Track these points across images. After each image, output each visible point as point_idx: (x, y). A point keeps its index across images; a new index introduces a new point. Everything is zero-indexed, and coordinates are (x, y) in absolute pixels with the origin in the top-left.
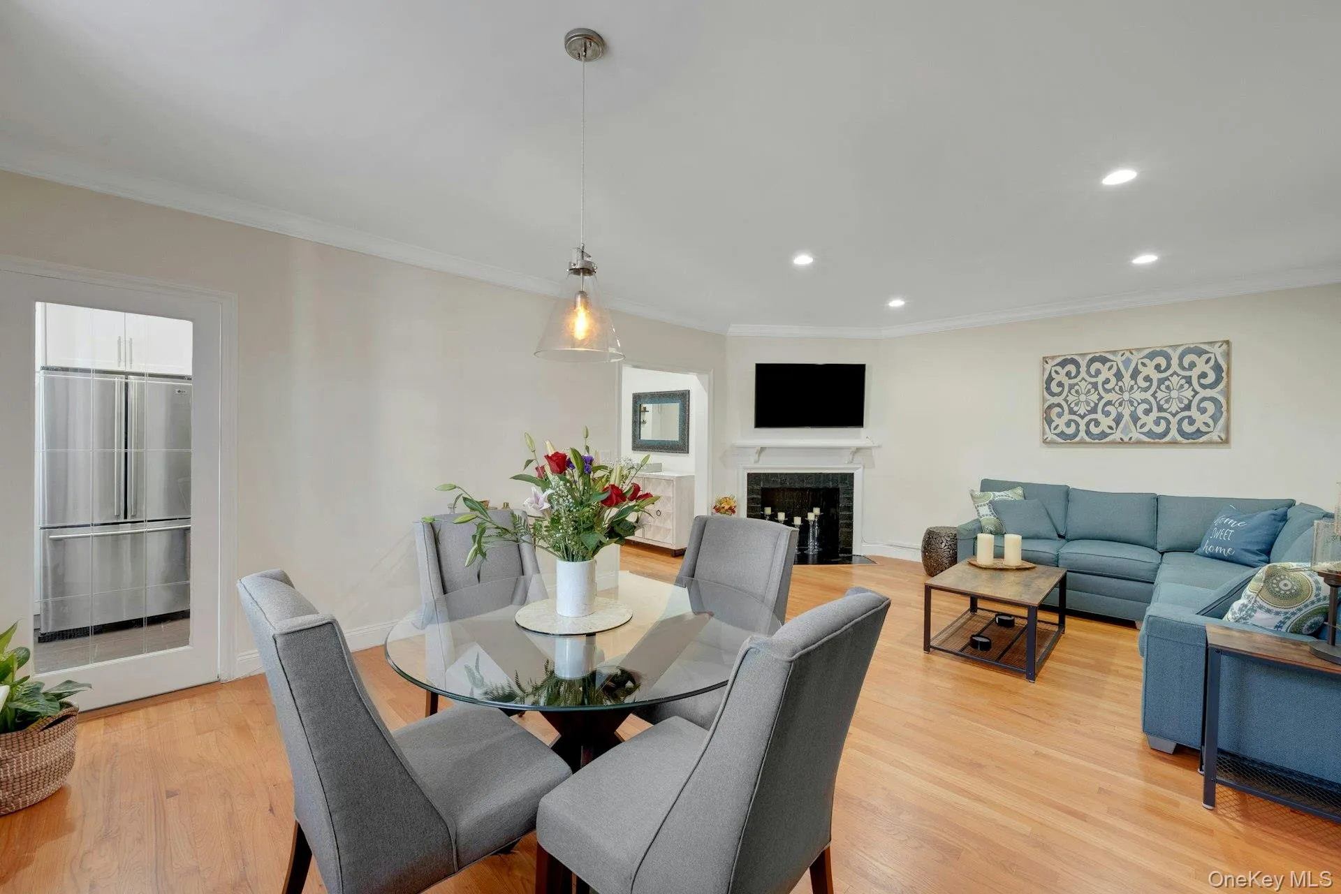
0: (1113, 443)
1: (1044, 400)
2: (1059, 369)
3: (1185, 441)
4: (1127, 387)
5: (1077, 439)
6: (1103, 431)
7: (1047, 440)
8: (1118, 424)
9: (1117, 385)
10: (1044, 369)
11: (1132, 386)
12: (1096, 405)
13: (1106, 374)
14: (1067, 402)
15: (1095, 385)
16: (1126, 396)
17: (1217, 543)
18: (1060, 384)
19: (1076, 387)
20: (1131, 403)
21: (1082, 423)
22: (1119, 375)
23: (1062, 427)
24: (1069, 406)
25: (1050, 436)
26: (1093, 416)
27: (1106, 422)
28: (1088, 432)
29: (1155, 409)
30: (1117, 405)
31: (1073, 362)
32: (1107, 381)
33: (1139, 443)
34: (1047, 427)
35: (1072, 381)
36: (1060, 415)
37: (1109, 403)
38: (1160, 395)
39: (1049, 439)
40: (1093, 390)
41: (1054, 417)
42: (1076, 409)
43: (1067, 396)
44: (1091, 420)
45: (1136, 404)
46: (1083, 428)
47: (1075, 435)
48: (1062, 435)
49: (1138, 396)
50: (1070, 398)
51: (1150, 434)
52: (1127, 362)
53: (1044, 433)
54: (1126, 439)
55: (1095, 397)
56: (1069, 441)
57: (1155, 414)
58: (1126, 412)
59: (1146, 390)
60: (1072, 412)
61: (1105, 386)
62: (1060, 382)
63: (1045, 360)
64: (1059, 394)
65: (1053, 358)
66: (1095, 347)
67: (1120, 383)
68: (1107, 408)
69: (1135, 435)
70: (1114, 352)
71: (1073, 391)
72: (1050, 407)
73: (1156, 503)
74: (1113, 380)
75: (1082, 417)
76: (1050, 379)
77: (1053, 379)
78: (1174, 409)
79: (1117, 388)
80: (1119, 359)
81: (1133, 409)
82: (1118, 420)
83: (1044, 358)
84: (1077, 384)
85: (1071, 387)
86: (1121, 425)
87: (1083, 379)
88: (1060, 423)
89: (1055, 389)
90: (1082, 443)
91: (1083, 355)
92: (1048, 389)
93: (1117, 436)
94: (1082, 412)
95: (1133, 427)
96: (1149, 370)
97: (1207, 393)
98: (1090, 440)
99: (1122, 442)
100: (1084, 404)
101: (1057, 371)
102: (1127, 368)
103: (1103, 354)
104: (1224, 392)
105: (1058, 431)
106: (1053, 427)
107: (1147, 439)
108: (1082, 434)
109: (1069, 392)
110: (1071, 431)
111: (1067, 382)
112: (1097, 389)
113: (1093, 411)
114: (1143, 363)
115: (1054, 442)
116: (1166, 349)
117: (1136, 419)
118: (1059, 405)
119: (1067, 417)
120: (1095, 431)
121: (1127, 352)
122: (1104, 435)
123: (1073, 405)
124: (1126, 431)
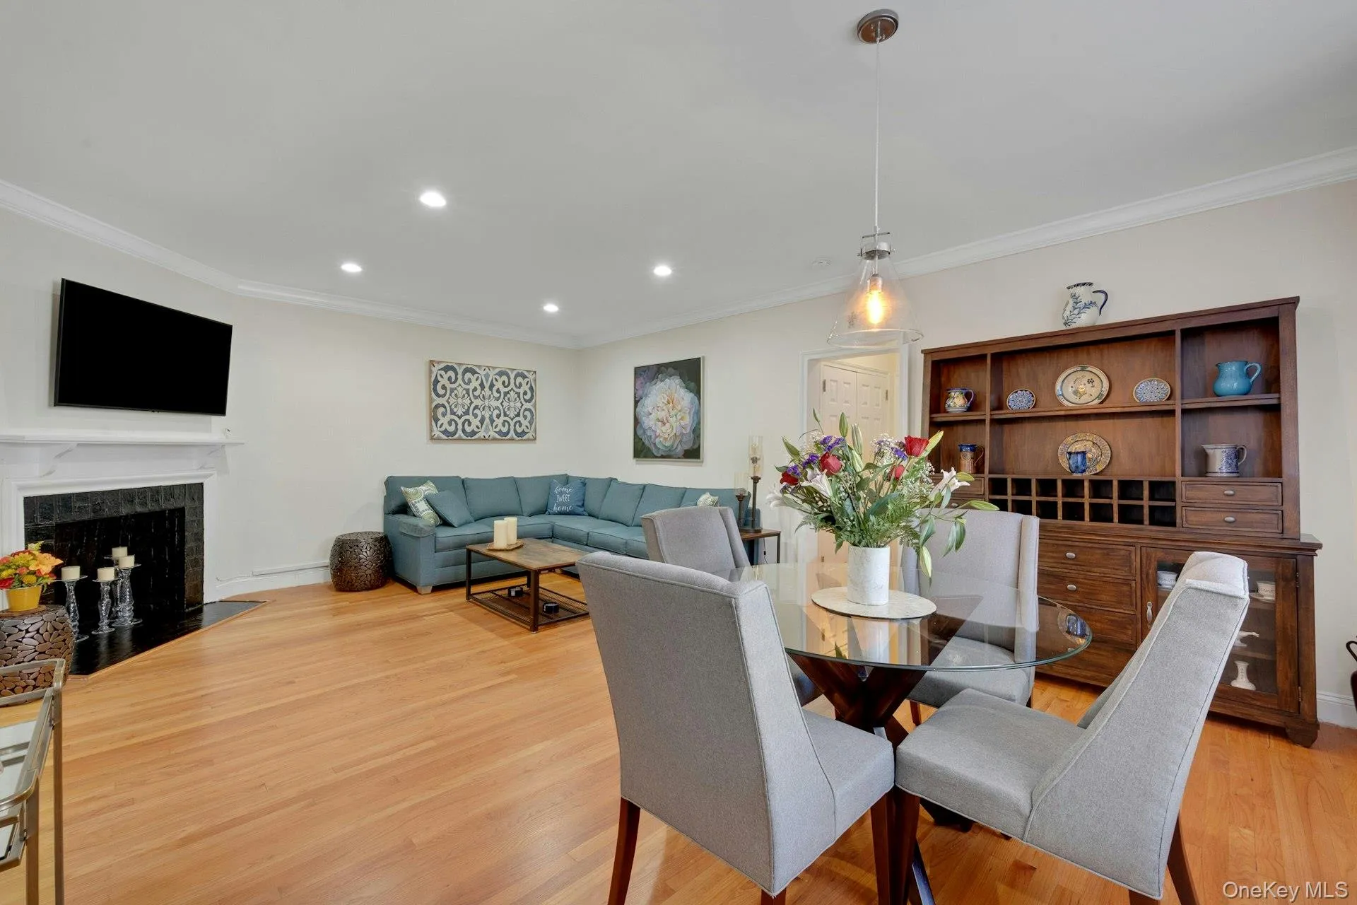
0: (479, 439)
1: (431, 401)
2: (443, 373)
3: (518, 438)
4: (487, 396)
5: (457, 436)
6: (473, 431)
7: (435, 437)
8: (482, 424)
9: (481, 393)
10: (431, 372)
11: (490, 396)
12: (469, 408)
13: (475, 384)
14: (449, 403)
15: (468, 391)
16: (487, 402)
17: (562, 504)
18: (444, 387)
19: (456, 392)
20: (489, 407)
21: (460, 422)
22: (482, 385)
23: (446, 426)
24: (450, 407)
25: (437, 433)
26: (466, 417)
27: (476, 422)
28: (464, 430)
29: (502, 414)
30: (481, 408)
31: (452, 368)
32: (475, 389)
33: (494, 439)
34: (434, 424)
35: (453, 386)
36: (444, 415)
37: (476, 407)
38: (505, 404)
39: (436, 436)
40: (466, 395)
41: (440, 416)
42: (455, 410)
43: (449, 398)
44: (466, 420)
45: (492, 410)
46: (460, 427)
47: (455, 433)
48: (445, 432)
49: (494, 403)
50: (452, 401)
51: (500, 433)
52: (487, 376)
53: (431, 430)
54: (487, 437)
55: (467, 402)
56: (450, 438)
57: (502, 418)
58: (487, 416)
59: (498, 399)
60: (453, 413)
61: (475, 393)
62: (444, 385)
63: (432, 363)
64: (444, 396)
65: (439, 362)
66: (470, 361)
67: (483, 392)
68: (476, 411)
69: (492, 434)
70: (479, 367)
71: (453, 394)
72: (437, 406)
73: (515, 483)
74: (479, 388)
75: (460, 418)
76: (436, 382)
77: (439, 382)
78: (512, 416)
79: (481, 396)
80: (482, 372)
81: (490, 413)
82: (482, 422)
83: (431, 361)
84: (456, 389)
85: (452, 390)
86: (484, 426)
87: (460, 385)
88: (444, 421)
89: (441, 392)
90: (460, 439)
91: (460, 364)
92: (435, 390)
93: (481, 434)
94: (459, 413)
95: (490, 427)
96: (498, 385)
97: (527, 405)
98: (465, 437)
99: (484, 439)
100: (460, 407)
101: (441, 375)
102: (487, 381)
103: (472, 366)
104: (535, 406)
105: (443, 429)
106: (439, 425)
107: (498, 437)
108: (460, 432)
109: (450, 395)
110: (451, 429)
111: (449, 386)
112: (469, 395)
113: (467, 413)
114: (495, 378)
115: (439, 439)
116: (507, 370)
117: (492, 421)
118: (443, 406)
119: (449, 416)
120: (468, 429)
121: (487, 369)
122: (474, 433)
123: (453, 407)
124: (487, 430)
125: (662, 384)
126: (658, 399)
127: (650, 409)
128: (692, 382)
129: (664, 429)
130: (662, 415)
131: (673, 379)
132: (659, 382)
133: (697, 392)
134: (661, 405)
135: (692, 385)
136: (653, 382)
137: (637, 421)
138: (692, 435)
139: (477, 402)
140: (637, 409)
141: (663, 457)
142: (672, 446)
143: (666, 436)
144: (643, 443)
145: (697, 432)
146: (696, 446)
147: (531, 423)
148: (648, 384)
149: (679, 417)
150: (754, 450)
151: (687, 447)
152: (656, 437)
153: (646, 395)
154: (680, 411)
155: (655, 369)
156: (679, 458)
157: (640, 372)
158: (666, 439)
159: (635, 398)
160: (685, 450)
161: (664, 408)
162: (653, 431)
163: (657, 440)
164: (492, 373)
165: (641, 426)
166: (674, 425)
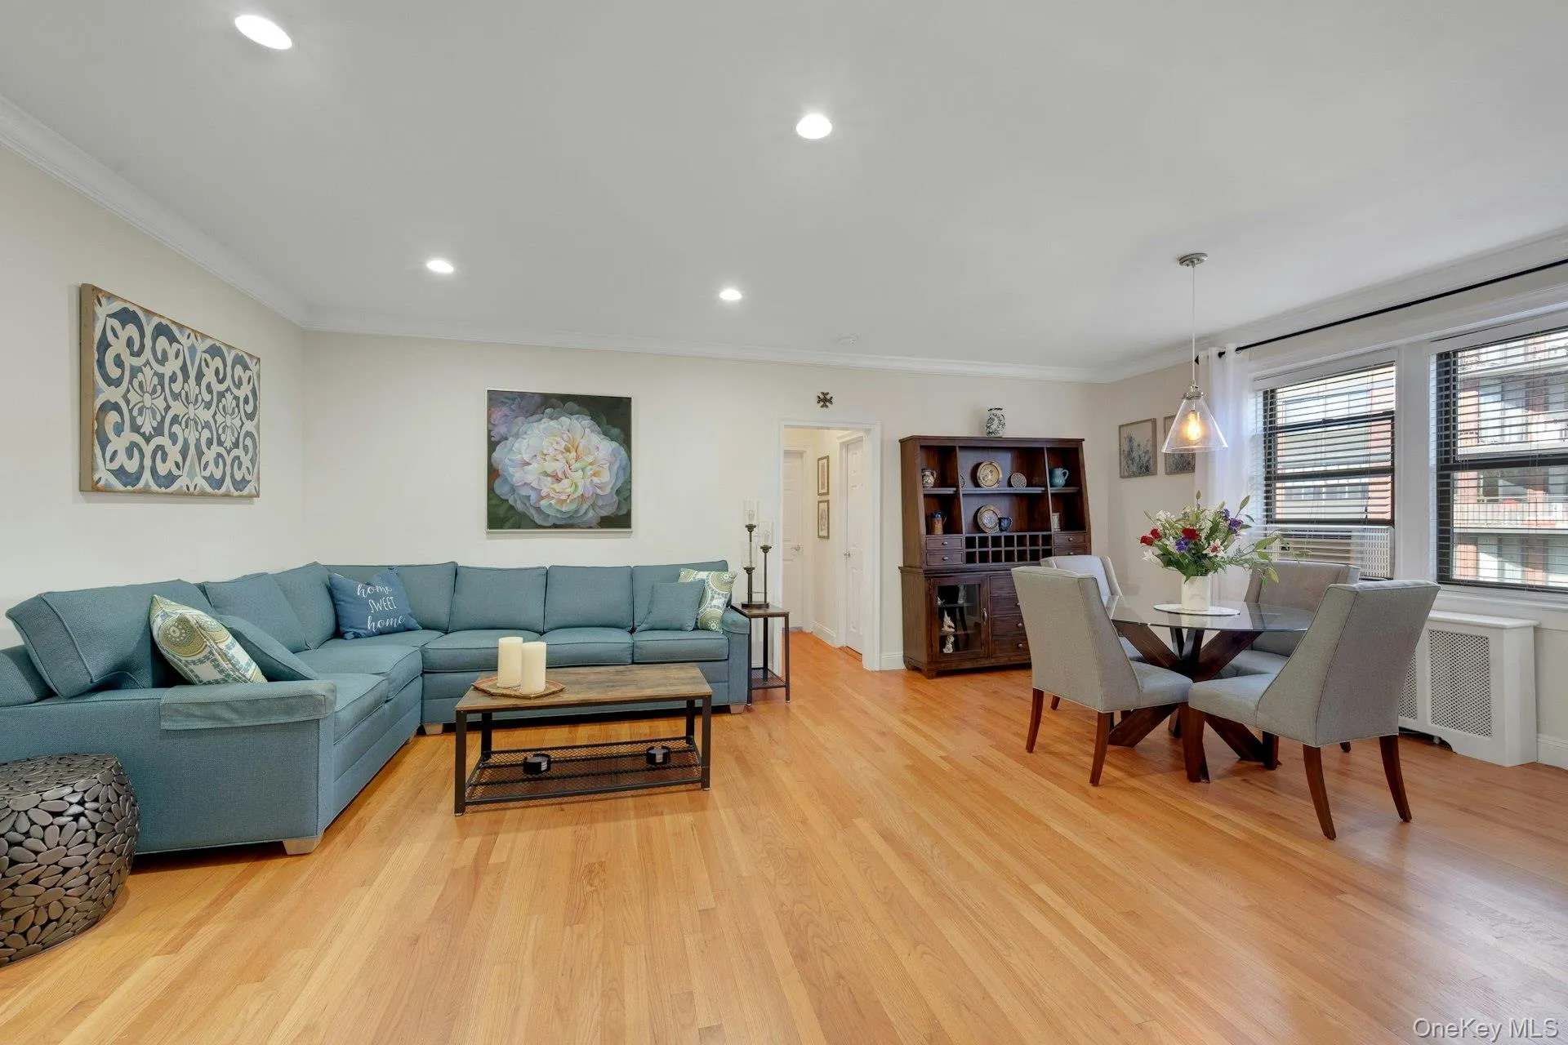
0: (178, 494)
1: (94, 391)
2: (115, 323)
3: (236, 493)
4: (192, 397)
5: (141, 485)
6: (168, 472)
7: (99, 485)
8: (184, 459)
9: (183, 389)
10: (93, 316)
11: (197, 396)
12: (163, 418)
13: (173, 364)
14: (128, 402)
15: (161, 378)
16: (191, 410)
17: (385, 615)
18: (118, 361)
19: (140, 376)
20: (196, 423)
21: (148, 450)
22: (184, 371)
23: (121, 458)
24: (131, 411)
25: (102, 474)
26: (159, 440)
27: (174, 453)
28: (153, 472)
29: (215, 440)
30: (183, 423)
31: (133, 319)
32: (173, 378)
33: (203, 494)
34: (97, 451)
35: (137, 362)
36: (118, 430)
37: (175, 420)
38: (219, 418)
39: (103, 481)
40: (159, 389)
41: (111, 435)
42: (139, 421)
43: (128, 391)
44: (157, 448)
45: (199, 427)
46: (147, 462)
47: (138, 476)
48: (120, 473)
50: (133, 397)
51: (210, 479)
52: (193, 351)
53: (91, 468)
54: (191, 489)
55: (160, 404)
56: (129, 488)
57: (215, 448)
58: (192, 442)
59: (208, 406)
60: (136, 429)
61: (172, 385)
62: (118, 356)
63: (94, 294)
64: (118, 382)
65: (107, 296)
66: (169, 310)
67: (186, 387)
68: (176, 428)
69: (199, 481)
70: (181, 327)
71: (135, 382)
72: (104, 406)
74: (179, 376)
75: (147, 440)
76: (105, 344)
77: (109, 345)
78: (228, 444)
79: (183, 395)
80: (185, 341)
81: (197, 434)
82: (184, 453)
83: (91, 288)
84: (140, 370)
85: (135, 371)
86: (188, 463)
87: (147, 362)
88: (118, 445)
89: (114, 372)
90: (146, 491)
91: (147, 312)
92: (99, 364)
93: (181, 482)
94: (146, 429)
95: (198, 469)
96: (209, 375)
97: (249, 426)
98: (154, 488)
99: (186, 495)
100: (148, 413)
101: (113, 330)
102: (193, 364)
103: (169, 323)
104: (258, 427)
105: (115, 466)
106: (108, 455)
107: (209, 489)
108: (147, 475)
109: (131, 382)
110: (132, 466)
111: (130, 361)
112: (163, 390)
113: (158, 430)
114: (205, 360)
115: (108, 490)
116: (222, 347)
117: (200, 454)
118: (116, 407)
119: (129, 436)
120: (162, 470)
121: (192, 335)
122: (171, 479)
123: (135, 413)
124: (191, 475)
125: (552, 423)
126: (545, 444)
127: (526, 457)
128: (614, 427)
129: (557, 487)
130: (551, 466)
131: (577, 419)
132: (544, 420)
133: (626, 441)
134: (551, 451)
135: (616, 431)
136: (531, 419)
137: (493, 473)
138: (615, 498)
139: (177, 408)
140: (495, 455)
141: (555, 526)
142: (576, 511)
143: (563, 497)
144: (512, 507)
145: (624, 493)
146: (623, 512)
147: (253, 461)
148: (520, 419)
149: (589, 473)
150: (751, 516)
151: (604, 513)
152: (543, 498)
153: (517, 435)
154: (591, 464)
155: (538, 400)
156: (591, 528)
157: (496, 399)
158: (562, 502)
159: (489, 436)
160: (602, 518)
161: (559, 457)
162: (533, 488)
163: (543, 503)
164: (202, 346)
165: (506, 481)
166: (580, 485)
